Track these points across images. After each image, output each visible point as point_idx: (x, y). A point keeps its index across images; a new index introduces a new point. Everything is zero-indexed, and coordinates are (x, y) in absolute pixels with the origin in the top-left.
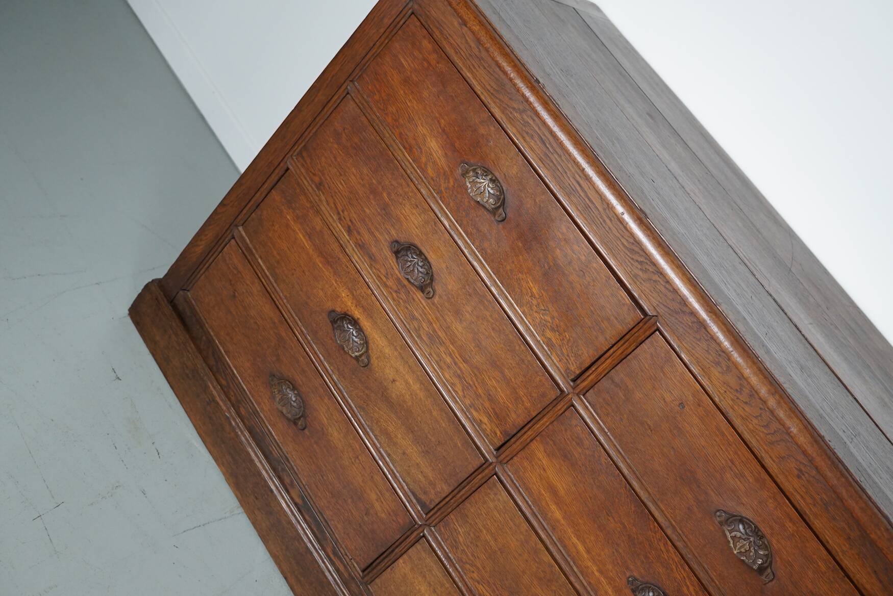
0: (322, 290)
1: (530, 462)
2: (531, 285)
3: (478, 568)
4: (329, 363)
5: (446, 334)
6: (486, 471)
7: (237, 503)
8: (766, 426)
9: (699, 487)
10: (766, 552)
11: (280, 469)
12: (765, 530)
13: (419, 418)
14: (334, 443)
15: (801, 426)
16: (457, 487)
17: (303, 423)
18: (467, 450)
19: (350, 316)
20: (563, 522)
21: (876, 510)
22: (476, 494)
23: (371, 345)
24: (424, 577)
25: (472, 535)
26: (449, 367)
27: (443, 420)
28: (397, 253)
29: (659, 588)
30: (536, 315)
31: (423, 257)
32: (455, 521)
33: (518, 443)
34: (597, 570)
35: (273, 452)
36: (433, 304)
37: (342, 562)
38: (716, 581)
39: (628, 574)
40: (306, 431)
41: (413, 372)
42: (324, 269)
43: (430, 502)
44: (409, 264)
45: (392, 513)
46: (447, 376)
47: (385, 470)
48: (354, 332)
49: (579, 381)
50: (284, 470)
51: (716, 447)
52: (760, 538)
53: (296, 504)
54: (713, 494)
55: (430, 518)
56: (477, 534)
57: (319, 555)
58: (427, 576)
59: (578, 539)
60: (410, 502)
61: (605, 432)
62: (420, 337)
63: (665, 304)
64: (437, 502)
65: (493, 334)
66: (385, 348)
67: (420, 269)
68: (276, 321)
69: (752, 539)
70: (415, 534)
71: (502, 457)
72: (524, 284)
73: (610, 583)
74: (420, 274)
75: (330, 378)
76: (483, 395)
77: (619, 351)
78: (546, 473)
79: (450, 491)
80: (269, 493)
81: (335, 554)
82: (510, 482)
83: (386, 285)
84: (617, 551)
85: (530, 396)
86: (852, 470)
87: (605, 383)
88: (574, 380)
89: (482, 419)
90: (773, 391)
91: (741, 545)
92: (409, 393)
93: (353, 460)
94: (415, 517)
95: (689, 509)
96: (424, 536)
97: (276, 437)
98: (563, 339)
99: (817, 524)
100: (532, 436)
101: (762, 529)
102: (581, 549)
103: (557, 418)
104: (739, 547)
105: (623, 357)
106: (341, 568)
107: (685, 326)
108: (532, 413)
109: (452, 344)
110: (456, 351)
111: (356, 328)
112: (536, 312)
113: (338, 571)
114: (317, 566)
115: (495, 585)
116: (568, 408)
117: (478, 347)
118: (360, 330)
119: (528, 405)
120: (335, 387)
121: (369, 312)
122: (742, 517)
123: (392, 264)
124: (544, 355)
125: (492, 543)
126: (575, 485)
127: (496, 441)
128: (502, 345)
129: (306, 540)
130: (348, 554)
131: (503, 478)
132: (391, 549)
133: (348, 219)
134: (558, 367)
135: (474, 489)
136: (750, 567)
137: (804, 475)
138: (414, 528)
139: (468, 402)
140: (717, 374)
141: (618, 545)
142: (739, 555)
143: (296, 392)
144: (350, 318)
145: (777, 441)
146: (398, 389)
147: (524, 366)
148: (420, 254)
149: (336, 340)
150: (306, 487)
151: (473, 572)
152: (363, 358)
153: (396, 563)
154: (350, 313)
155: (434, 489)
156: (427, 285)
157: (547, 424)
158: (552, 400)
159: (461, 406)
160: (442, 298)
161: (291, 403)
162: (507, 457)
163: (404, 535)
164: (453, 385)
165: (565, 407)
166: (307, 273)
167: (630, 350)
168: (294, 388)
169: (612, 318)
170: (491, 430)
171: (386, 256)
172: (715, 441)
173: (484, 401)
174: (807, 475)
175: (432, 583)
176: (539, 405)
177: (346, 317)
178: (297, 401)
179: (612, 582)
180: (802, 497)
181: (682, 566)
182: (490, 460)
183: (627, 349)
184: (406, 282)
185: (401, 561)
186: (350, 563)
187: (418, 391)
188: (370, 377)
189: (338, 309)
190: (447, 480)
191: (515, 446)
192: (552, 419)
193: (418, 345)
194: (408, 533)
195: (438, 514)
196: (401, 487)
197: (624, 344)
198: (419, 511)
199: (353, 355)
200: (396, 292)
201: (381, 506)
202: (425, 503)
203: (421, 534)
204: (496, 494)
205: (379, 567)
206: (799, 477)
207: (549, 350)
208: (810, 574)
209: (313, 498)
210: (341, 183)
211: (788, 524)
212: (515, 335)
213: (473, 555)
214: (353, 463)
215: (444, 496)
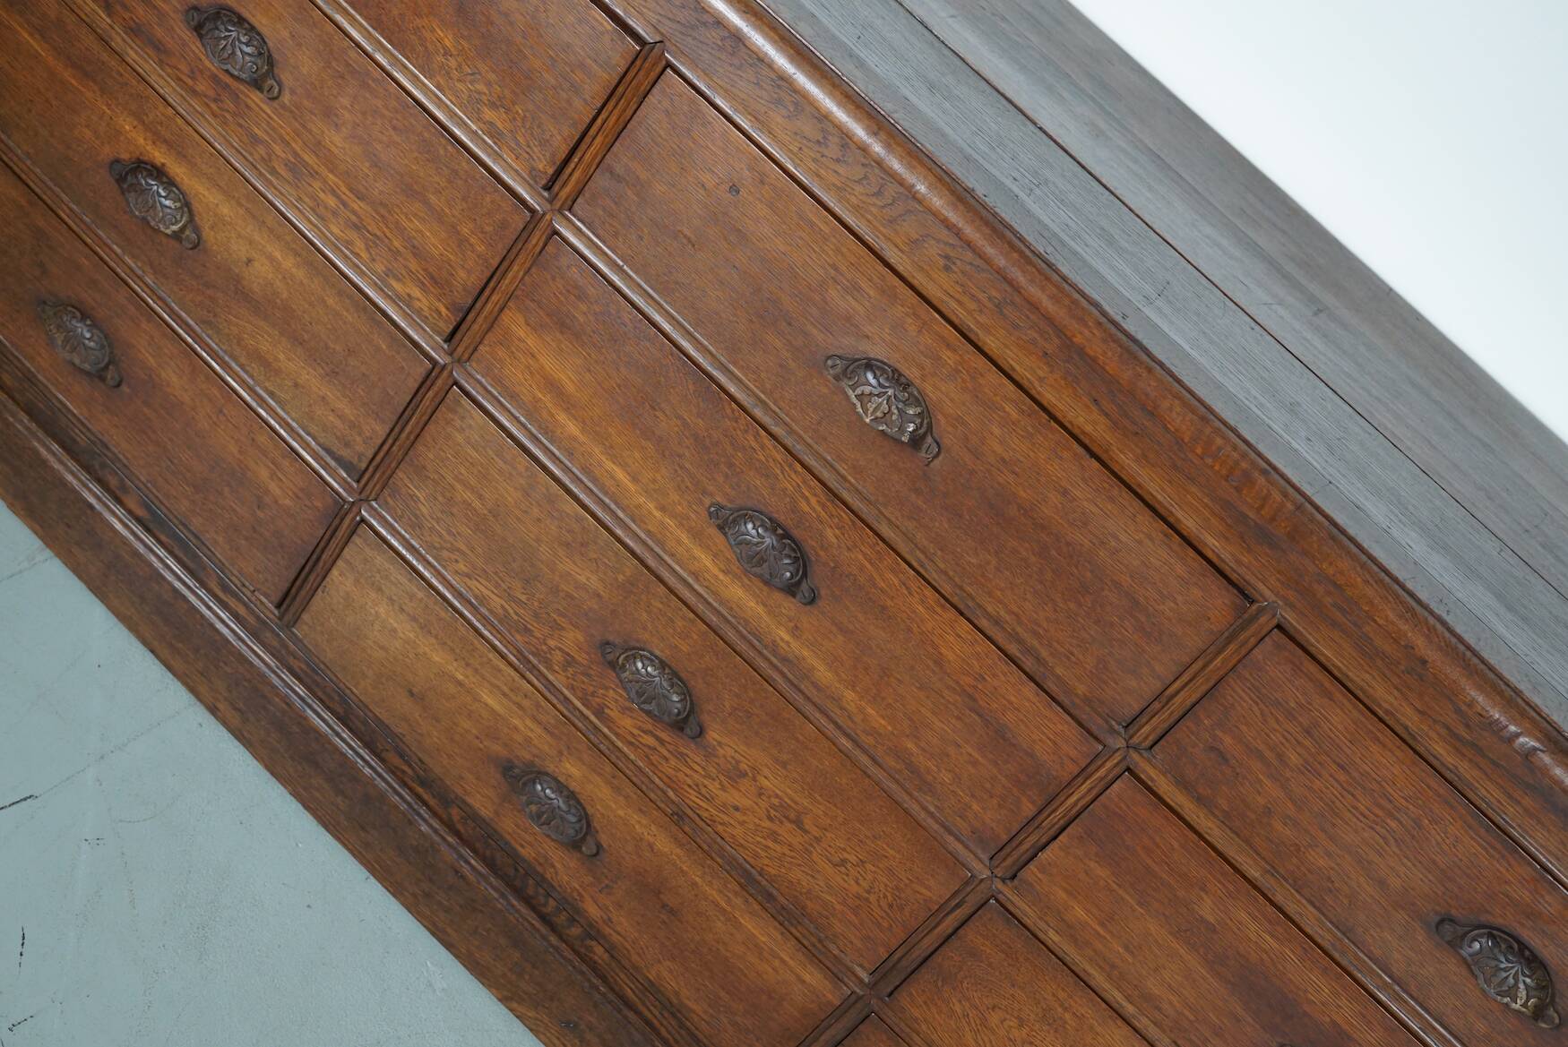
0: (88, 127)
1: (508, 348)
2: (440, 32)
3: (463, 553)
4: (133, 257)
5: (317, 155)
6: (439, 382)
7: (38, 543)
8: (878, 194)
9: (790, 324)
10: (919, 410)
11: (97, 467)
12: (911, 373)
13: (306, 316)
14: (175, 396)
15: (931, 178)
16: (397, 423)
17: (116, 376)
18: (399, 353)
19: (146, 164)
20: (582, 438)
21: (1076, 296)
22: (431, 427)
23: (196, 206)
24: (379, 590)
25: (440, 499)
26: (335, 213)
27: (347, 311)
28: (198, 29)
29: (761, 513)
30: (459, 85)
31: (246, 25)
32: (407, 481)
33: (480, 320)
34: (656, 508)
35: (78, 439)
36: (283, 107)
37: (239, 599)
38: (850, 478)
39: (707, 501)
40: (125, 388)
41: (278, 238)
42: (83, 89)
43: (360, 460)
44: (224, 43)
45: (301, 495)
46: (336, 230)
47: (272, 422)
48: (160, 191)
49: (556, 188)
50: (103, 466)
51: (804, 249)
52: (905, 389)
53: (139, 520)
54: (815, 331)
55: (366, 485)
56: (448, 495)
57: (199, 599)
58: (383, 587)
59: (614, 463)
60: (326, 467)
61: (618, 265)
62: (273, 171)
63: (670, 16)
64: (371, 457)
65: (397, 138)
66: (220, 206)
67: (248, 50)
68: (23, 202)
69: (890, 392)
70: (347, 521)
71: (460, 350)
72: (427, 35)
73: (682, 524)
74: (247, 58)
75: (141, 284)
76: (401, 249)
77: (612, 119)
78: (537, 360)
79: (388, 431)
80: (89, 512)
81: (225, 588)
82: (480, 390)
83: (194, 92)
84: (682, 467)
85: (482, 232)
86: (1030, 239)
87: (601, 181)
88: (548, 188)
89: (413, 295)
90: (875, 128)
91: (874, 406)
92: (280, 277)
93: (215, 419)
94: (341, 490)
95: (781, 366)
96: (363, 520)
97: (75, 411)
98: (514, 119)
99: (991, 343)
100: (501, 302)
101: (906, 372)
102: (621, 476)
103: (534, 262)
104: (871, 409)
105: (621, 127)
106: (242, 611)
107: (712, 48)
108: (491, 261)
109: (331, 171)
110: (340, 183)
111: (162, 183)
112: (459, 80)
113: (236, 617)
114: (198, 616)
115: (496, 573)
116: (550, 238)
117: (376, 166)
118: (170, 183)
119: (481, 248)
120: (155, 298)
121: (176, 147)
122: (870, 359)
123: (197, 51)
124: (489, 156)
125: (477, 504)
126: (589, 371)
127: (441, 324)
128: (416, 154)
129: (170, 577)
130: (247, 584)
131: (469, 388)
132: (314, 557)
134: (516, 171)
135: (425, 418)
136: (898, 441)
137: (954, 263)
138: (343, 512)
139: (380, 268)
140: (779, 119)
141: (680, 456)
142: (874, 425)
143: (88, 322)
144: (149, 167)
145: (900, 216)
146: (260, 273)
147: (459, 182)
148: (241, 21)
149: (132, 211)
150: (149, 485)
151: (457, 561)
152: (187, 232)
153: (327, 579)
154: (146, 158)
155: (360, 434)
156: (264, 76)
157: (521, 273)
158: (519, 230)
159: (371, 279)
160: (296, 93)
161: (84, 344)
162: (466, 348)
163: (330, 525)
164: (348, 244)
165: (544, 238)
166: (54, 103)
167: (629, 112)
168: (84, 316)
169: (589, 61)
170: (430, 309)
171: (181, 38)
172: (801, 238)
173: (405, 259)
174: (958, 262)
175: (394, 598)
176: (500, 246)
177: (142, 166)
178: (95, 338)
179: (685, 522)
180: (958, 302)
181: (790, 466)
182: (440, 361)
183: (625, 110)
184: (228, 80)
185: (335, 572)
186: (253, 599)
187: (294, 270)
188: (208, 265)
189: (125, 156)
190: (377, 414)
191: (476, 327)
192: (527, 265)
193: (276, 188)
194: (337, 521)
195: (377, 476)
196: (304, 445)
197: (617, 104)
198: (343, 479)
199: (168, 232)
200: (215, 100)
201: (281, 488)
202: (351, 463)
203: (358, 518)
204: (462, 418)
205: (303, 593)
206: (947, 268)
207: (495, 143)
208: (997, 431)
209: (165, 502)
211: (947, 356)
212: (433, 130)
213: (450, 533)
214: (215, 423)
215: (379, 442)
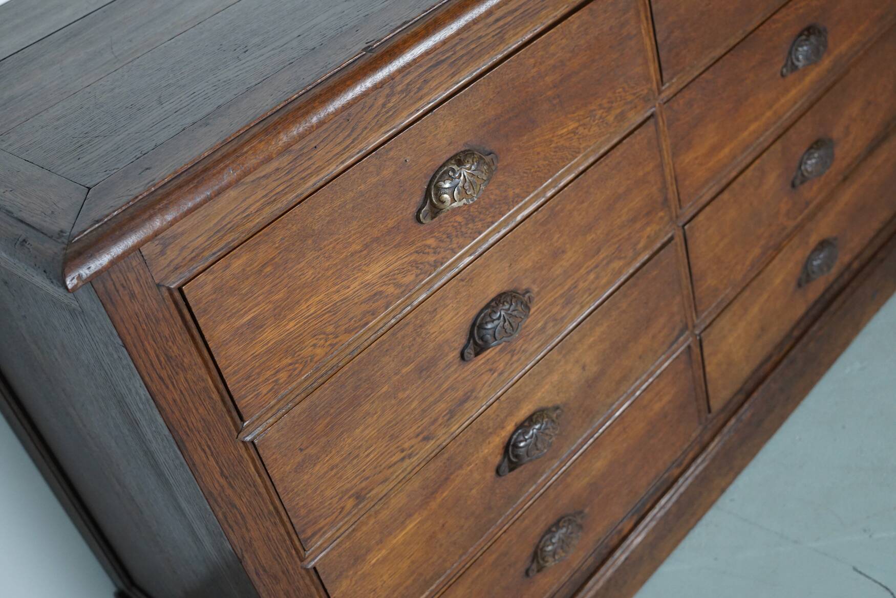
0: (471, 489)
1: (688, 175)
2: (564, 131)
5: (569, 277)
6: (678, 241)
13: (621, 331)
14: (605, 467)
19: (511, 439)
22: (691, 256)
24: (724, 337)
25: (715, 267)
26: (597, 277)
32: (701, 290)
34: (769, 112)
36: (537, 295)
37: (688, 454)
40: (586, 511)
41: (585, 335)
42: (452, 486)
43: (681, 323)
45: (674, 380)
47: (643, 387)
56: (716, 260)
57: (683, 485)
58: (725, 334)
59: (747, 129)
60: (675, 351)
62: (562, 319)
65: (587, 204)
66: (553, 381)
68: (478, 572)
72: (561, 141)
73: (779, 98)
75: (553, 474)
76: (629, 231)
78: (700, 156)
80: (628, 561)
81: (681, 463)
82: (692, 209)
83: (501, 374)
84: (764, 83)
85: (646, 161)
89: (648, 234)
92: (600, 344)
94: (685, 345)
98: (621, 97)
102: (753, 127)
108: (658, 161)
110: (587, 264)
112: (589, 130)
116: (664, 110)
117: (591, 228)
118: (534, 418)
119: (651, 165)
125: (726, 241)
126: (715, 121)
127: (665, 220)
128: (599, 191)
131: (690, 216)
133: (414, 441)
135: (686, 259)
138: (691, 350)
141: (761, 81)
146: (592, 361)
147: (623, 163)
150: (626, 509)
153: (707, 376)
154: (507, 440)
155: (674, 316)
157: (668, 142)
158: (655, 132)
162: (676, 209)
163: (691, 363)
170: (658, 224)
171: (471, 373)
173: (634, 230)
175: (730, 328)
176: (655, 150)
182: (673, 231)
185: (707, 369)
186: (691, 442)
187: (602, 329)
188: (571, 406)
189: (498, 459)
190: (672, 297)
191: (672, 194)
192: (667, 135)
194: (692, 356)
195: (690, 312)
196: (661, 365)
200: (512, 356)
201: (666, 395)
202: (680, 330)
203: (698, 338)
204: (698, 229)
210: (368, 455)
214: (627, 437)
215: (682, 302)
